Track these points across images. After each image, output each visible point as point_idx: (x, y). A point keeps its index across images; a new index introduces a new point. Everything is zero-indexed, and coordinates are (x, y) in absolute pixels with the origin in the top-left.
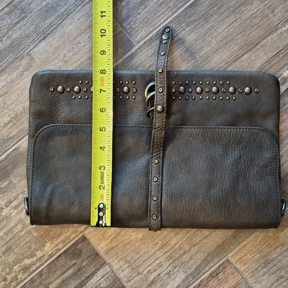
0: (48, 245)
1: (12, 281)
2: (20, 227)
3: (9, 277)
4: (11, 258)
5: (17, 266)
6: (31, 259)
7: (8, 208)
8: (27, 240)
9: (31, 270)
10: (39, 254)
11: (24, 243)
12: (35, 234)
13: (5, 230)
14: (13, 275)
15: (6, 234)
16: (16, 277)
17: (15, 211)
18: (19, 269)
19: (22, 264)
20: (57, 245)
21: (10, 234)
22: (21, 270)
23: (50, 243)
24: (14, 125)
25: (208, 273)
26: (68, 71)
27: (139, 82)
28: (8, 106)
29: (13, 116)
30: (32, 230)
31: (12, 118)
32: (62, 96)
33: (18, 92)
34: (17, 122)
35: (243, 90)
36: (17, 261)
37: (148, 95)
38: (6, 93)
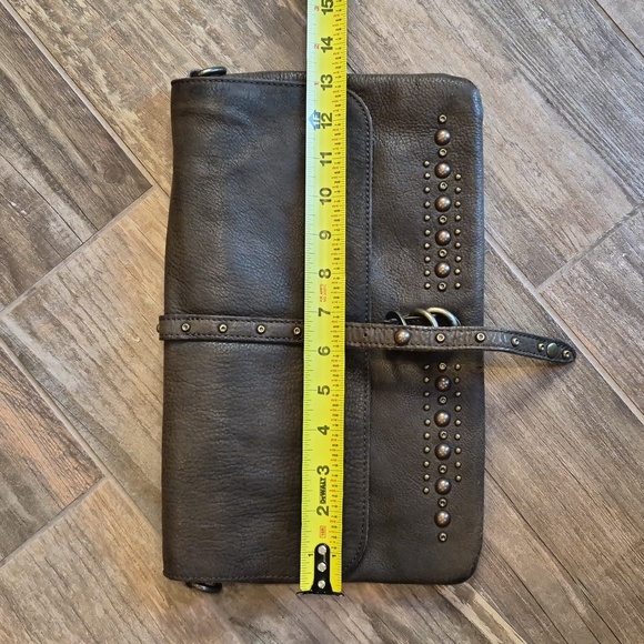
0: (133, 116)
1: (62, 46)
2: (168, 59)
3: (69, 39)
4: (107, 44)
5: (91, 55)
6: (105, 82)
7: (206, 36)
8: (143, 74)
9: (82, 83)
10: (115, 99)
11: (136, 67)
12: (154, 89)
13: (163, 32)
14: (74, 47)
15: (155, 33)
16: (71, 53)
17: (200, 50)
18: (87, 61)
19: (95, 65)
20: (132, 134)
21: (155, 41)
22: (84, 64)
23: (137, 119)
24: (372, 44)
25: (76, 437)
26: (482, 150)
27: (459, 297)
28: (411, 31)
29: (390, 41)
30: (161, 85)
31: (386, 40)
32: (429, 140)
33: (438, 52)
34: (379, 51)
35: (443, 509)
36: (100, 55)
37: (432, 313)
38: (437, 27)
